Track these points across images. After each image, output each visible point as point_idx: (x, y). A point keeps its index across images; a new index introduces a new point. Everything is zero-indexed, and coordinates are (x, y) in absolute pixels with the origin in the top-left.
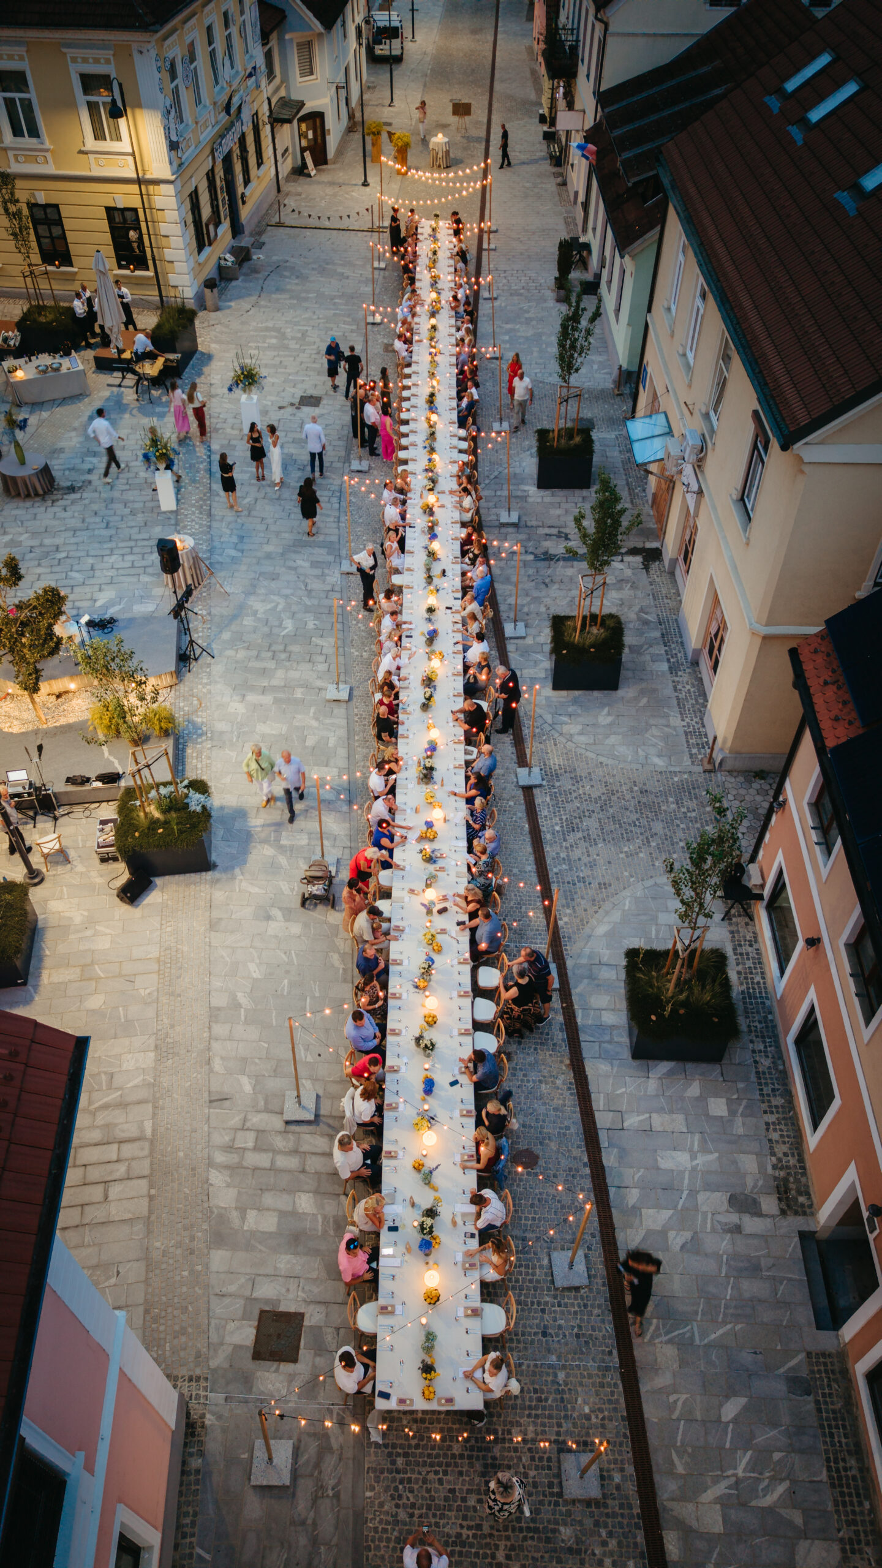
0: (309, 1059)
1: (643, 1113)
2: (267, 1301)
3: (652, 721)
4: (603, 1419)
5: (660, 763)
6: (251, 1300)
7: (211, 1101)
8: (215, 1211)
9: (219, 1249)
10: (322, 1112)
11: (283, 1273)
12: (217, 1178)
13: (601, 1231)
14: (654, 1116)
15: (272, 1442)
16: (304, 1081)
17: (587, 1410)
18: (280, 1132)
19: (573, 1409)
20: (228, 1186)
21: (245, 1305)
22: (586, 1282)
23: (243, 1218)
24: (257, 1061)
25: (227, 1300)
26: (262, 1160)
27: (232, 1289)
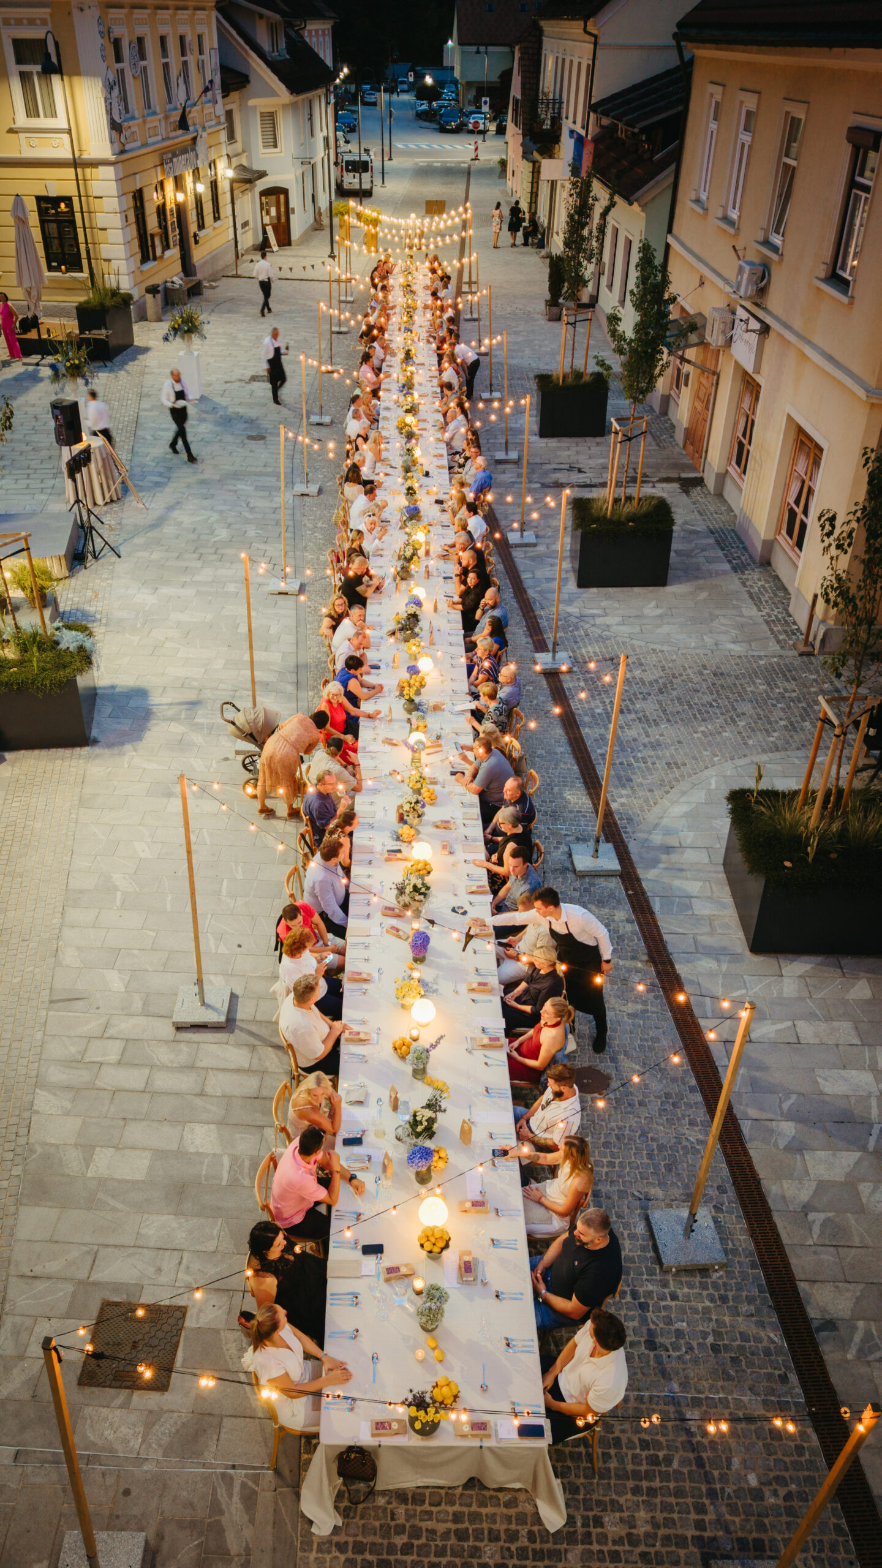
0: (222, 949)
1: (782, 1021)
2: (117, 1287)
3: (718, 612)
4: (788, 1497)
5: (737, 649)
6: (85, 1285)
7: (51, 1002)
8: (39, 1150)
9: (37, 1205)
10: (239, 1016)
11: (152, 1244)
12: (45, 1102)
13: (735, 1183)
14: (799, 1024)
15: (101, 1537)
16: (212, 977)
17: (753, 1480)
18: (166, 1042)
19: (723, 1478)
20: (67, 1114)
21: (74, 1295)
22: (720, 1257)
23: (88, 1161)
24: (136, 952)
25: (41, 1286)
26: (134, 1078)
27: (53, 1267)
